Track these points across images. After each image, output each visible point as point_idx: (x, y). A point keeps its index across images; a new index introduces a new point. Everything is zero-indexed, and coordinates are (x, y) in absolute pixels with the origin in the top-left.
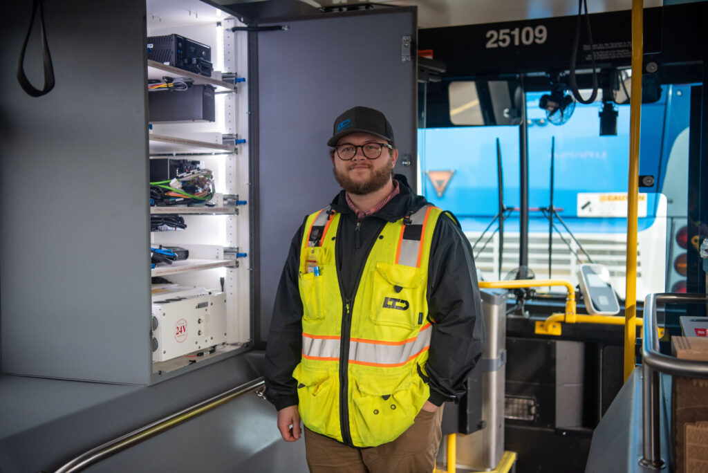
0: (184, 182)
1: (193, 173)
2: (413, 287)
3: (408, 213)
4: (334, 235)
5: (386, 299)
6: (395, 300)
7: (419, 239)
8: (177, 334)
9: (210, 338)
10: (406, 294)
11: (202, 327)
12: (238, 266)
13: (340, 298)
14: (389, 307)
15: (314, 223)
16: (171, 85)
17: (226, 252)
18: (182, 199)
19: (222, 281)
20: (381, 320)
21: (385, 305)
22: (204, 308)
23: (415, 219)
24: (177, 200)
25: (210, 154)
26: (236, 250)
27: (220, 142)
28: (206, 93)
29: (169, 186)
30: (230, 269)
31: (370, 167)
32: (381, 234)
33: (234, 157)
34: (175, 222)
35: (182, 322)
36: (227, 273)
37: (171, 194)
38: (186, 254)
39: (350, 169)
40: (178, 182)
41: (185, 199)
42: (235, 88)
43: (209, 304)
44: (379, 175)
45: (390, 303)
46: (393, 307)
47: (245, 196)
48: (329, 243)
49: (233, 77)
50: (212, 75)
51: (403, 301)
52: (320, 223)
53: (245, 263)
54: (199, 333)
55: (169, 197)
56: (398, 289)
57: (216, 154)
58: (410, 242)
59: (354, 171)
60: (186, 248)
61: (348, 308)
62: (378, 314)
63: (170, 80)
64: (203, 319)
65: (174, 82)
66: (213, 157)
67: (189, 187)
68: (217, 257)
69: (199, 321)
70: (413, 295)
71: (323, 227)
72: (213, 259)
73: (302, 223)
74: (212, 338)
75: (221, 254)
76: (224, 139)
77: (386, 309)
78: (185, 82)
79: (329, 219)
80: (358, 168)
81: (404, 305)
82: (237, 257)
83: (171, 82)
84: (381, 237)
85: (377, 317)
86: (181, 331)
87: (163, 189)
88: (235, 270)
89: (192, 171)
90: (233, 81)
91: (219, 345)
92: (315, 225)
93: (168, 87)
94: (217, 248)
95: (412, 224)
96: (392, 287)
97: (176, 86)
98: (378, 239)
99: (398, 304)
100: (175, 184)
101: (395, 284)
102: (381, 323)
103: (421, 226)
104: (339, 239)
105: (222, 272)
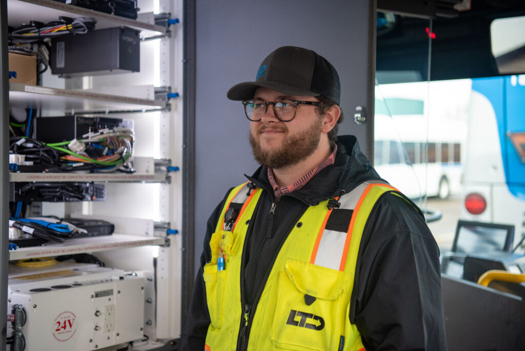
0: (87, 144)
1: (102, 133)
2: (331, 298)
3: (338, 192)
4: (249, 218)
5: (293, 313)
6: (306, 315)
7: (346, 231)
8: (58, 330)
9: (114, 334)
10: (320, 308)
11: (101, 321)
12: (169, 245)
13: (240, 304)
14: (296, 323)
15: (233, 199)
16: (70, 27)
17: (157, 227)
18: (82, 164)
19: (155, 261)
20: (283, 341)
21: (291, 321)
22: (106, 298)
23: (346, 201)
24: (74, 165)
25: (140, 111)
26: (166, 226)
27: (152, 97)
28: (124, 38)
29: (68, 149)
30: (162, 248)
31: (285, 131)
32: (300, 221)
33: (168, 114)
34: (72, 192)
35: (67, 315)
36: (159, 253)
37: (69, 158)
38: (110, 229)
39: (262, 133)
40: (78, 144)
41: (86, 164)
42: (168, 32)
43: (115, 292)
44: (295, 142)
45: (298, 318)
46: (302, 324)
47: (178, 162)
48: (241, 227)
49: (166, 18)
50: (138, 16)
51: (316, 318)
52: (239, 200)
53: (177, 241)
54: (96, 328)
55: (67, 162)
56: (309, 300)
57: (147, 111)
58: (334, 233)
59: (264, 135)
60: (112, 221)
61: (246, 319)
62: (280, 331)
63: (69, 21)
64: (103, 310)
65: (73, 23)
66: (144, 115)
67: (93, 150)
68: (147, 234)
69: (97, 313)
70: (332, 309)
71: (242, 205)
72: (142, 236)
73: (222, 199)
74: (118, 335)
75: (151, 230)
76: (156, 92)
77: (292, 327)
78: (84, 23)
79: (248, 194)
80: (267, 132)
81: (318, 323)
82: (168, 234)
83: (70, 24)
84: (300, 225)
85: (278, 337)
86: (65, 327)
87: (58, 152)
88: (166, 249)
89: (101, 131)
90: (164, 22)
91: (137, 341)
92: (233, 202)
93: (68, 30)
94: (147, 222)
95: (340, 208)
96: (302, 297)
97: (77, 27)
98: (296, 226)
99: (309, 321)
100: (75, 146)
101: (306, 293)
102: (283, 346)
103: (351, 212)
104: (252, 224)
105: (154, 251)
